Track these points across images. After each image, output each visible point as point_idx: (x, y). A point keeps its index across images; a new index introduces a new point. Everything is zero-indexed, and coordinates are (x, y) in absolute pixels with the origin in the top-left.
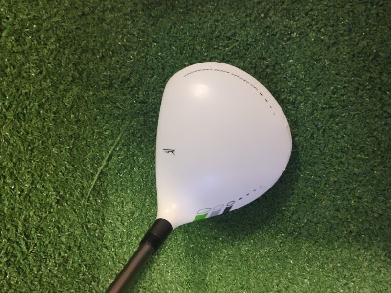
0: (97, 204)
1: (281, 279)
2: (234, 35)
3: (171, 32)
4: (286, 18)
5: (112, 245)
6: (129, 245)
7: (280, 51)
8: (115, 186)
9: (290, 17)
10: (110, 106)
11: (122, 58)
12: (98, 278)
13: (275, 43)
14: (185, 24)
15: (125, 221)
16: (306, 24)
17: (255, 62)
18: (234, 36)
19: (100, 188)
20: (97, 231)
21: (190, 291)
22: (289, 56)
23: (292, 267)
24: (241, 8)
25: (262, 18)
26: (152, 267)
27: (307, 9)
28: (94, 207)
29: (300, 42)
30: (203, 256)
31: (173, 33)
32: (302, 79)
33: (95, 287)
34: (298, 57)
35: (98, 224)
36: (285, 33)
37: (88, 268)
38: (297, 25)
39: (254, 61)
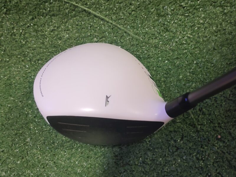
0: (64, 9)
1: (6, 154)
2: (204, 114)
3: (207, 64)
4: (217, 156)
5: (35, 23)
6: (36, 37)
7: (188, 151)
8: (80, 23)
9: (217, 159)
10: (143, 16)
11: (183, 24)
12: (10, 14)
13: (194, 147)
14: (215, 74)
15: (54, 33)
16: (210, 173)
17: (179, 131)
18: (202, 114)
19: (77, 11)
20: (44, 11)
21: (4, 86)
22: (183, 159)
23: (14, 162)
24: (226, 119)
25: (217, 136)
26: (21, 56)
27: (223, 174)
28: (62, 7)
29: (195, 167)
30: (28, 94)
31: (207, 65)
32: (163, 169)
33: (3, 11)
34: (182, 166)
35: (50, 11)
36: (203, 155)
37: (15, 4)
38: (210, 165)
39: (181, 130)
